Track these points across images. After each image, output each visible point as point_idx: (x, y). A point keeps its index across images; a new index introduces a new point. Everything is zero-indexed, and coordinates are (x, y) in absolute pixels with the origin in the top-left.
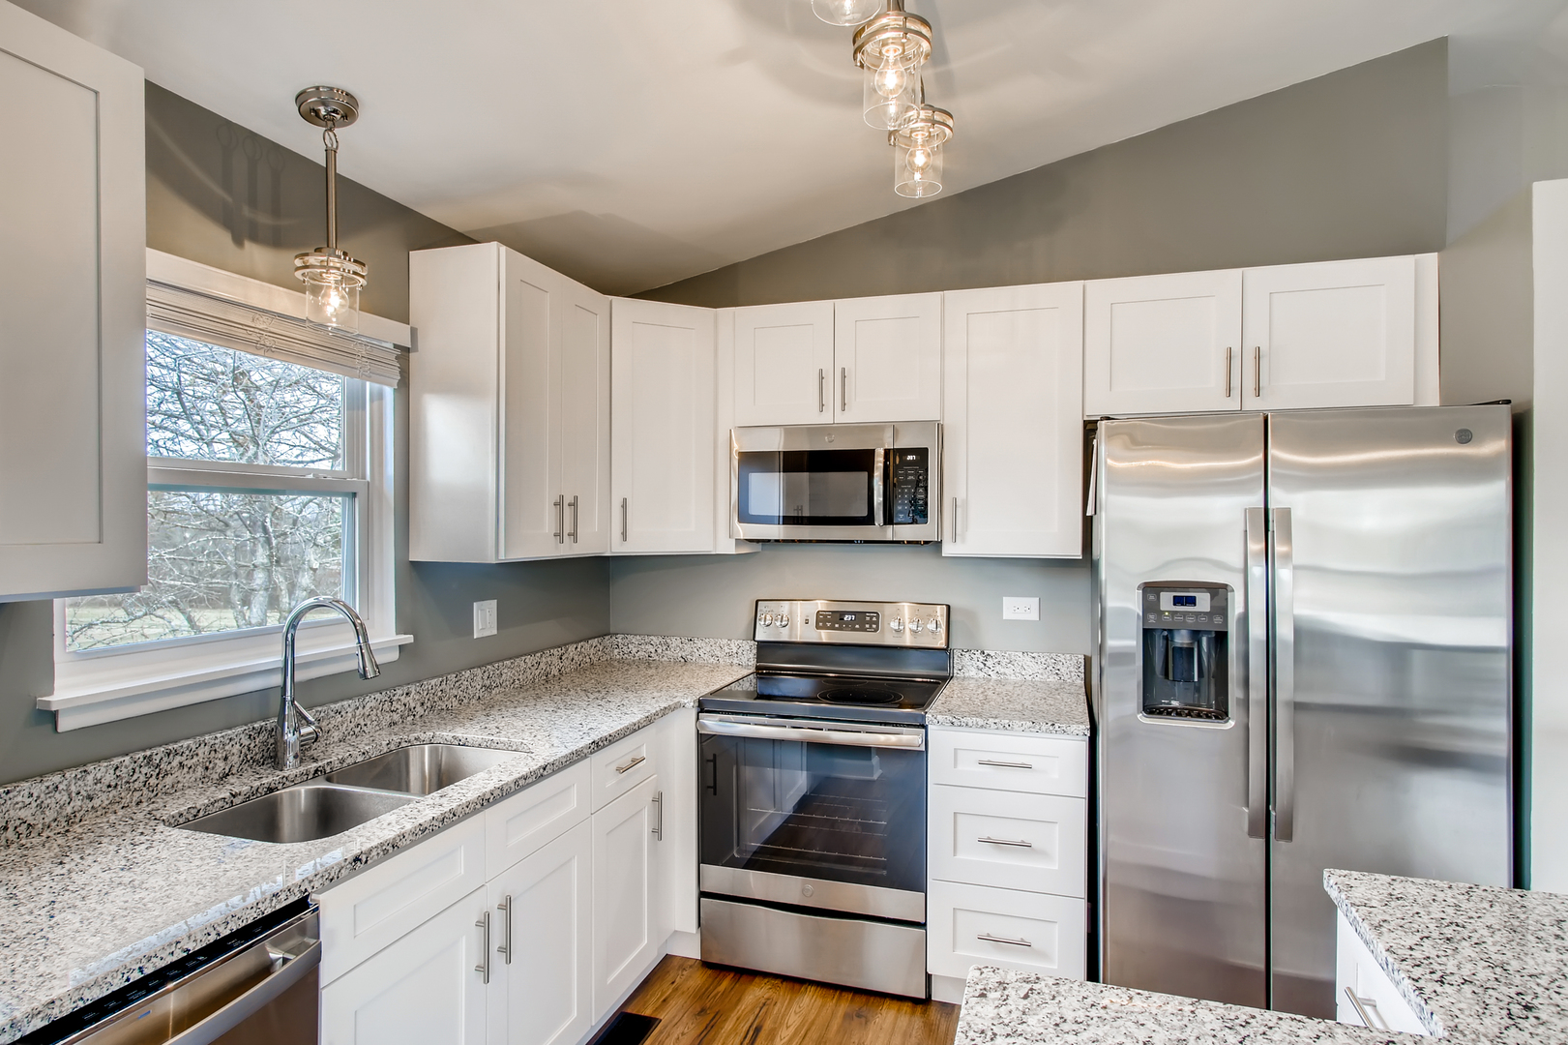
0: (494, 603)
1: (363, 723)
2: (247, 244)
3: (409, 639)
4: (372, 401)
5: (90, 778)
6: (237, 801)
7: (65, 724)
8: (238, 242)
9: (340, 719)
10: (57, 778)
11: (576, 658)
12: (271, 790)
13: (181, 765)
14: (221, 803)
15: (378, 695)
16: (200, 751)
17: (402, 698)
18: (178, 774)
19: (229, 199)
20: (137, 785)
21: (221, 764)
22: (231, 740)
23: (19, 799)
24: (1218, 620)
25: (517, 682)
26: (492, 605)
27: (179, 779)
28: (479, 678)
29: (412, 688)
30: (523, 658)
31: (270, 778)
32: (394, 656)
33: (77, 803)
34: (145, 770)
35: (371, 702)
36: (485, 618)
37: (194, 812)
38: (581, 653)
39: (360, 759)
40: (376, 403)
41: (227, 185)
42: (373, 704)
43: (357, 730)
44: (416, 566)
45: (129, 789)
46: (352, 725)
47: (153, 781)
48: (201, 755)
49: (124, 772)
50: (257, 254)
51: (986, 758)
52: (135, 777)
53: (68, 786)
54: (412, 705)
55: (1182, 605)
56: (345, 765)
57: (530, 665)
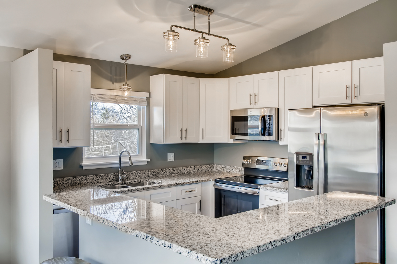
0: (174, 153)
1: (138, 176)
2: (115, 83)
3: (149, 160)
4: (142, 109)
5: (87, 177)
6: (109, 185)
7: (84, 168)
8: (113, 83)
9: (132, 175)
10: (82, 177)
11: (200, 169)
12: (115, 185)
13: (102, 178)
14: (106, 185)
15: (141, 171)
16: (105, 176)
17: (147, 173)
18: (101, 180)
19: (112, 76)
20: (94, 180)
21: (108, 179)
22: (110, 175)
23: (77, 179)
24: (311, 163)
25: (180, 173)
26: (173, 154)
27: (101, 181)
28: (168, 171)
29: (150, 171)
30: (182, 167)
31: (116, 183)
32: (146, 163)
33: (85, 181)
34: (96, 178)
35: (139, 172)
36: (171, 157)
37: (102, 186)
38: (202, 168)
39: (134, 183)
40: (143, 109)
41: (111, 73)
42: (140, 173)
43: (136, 178)
44: (152, 144)
45: (93, 181)
46: (135, 176)
47: (97, 180)
48: (105, 177)
49: (92, 178)
50: (117, 85)
51: (271, 198)
52: (94, 179)
53: (84, 178)
54: (150, 174)
55: (304, 159)
56: (130, 183)
57: (184, 169)
